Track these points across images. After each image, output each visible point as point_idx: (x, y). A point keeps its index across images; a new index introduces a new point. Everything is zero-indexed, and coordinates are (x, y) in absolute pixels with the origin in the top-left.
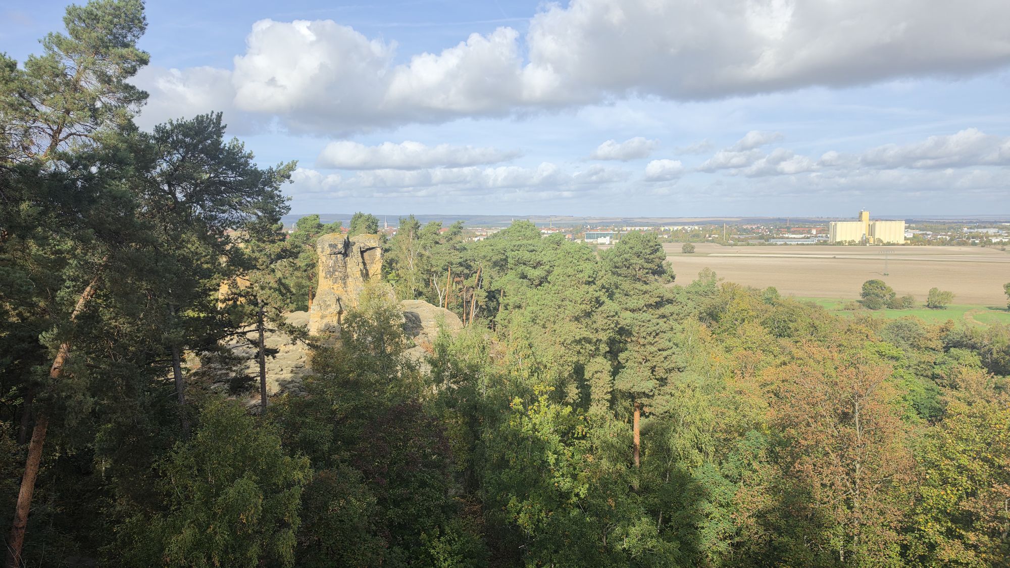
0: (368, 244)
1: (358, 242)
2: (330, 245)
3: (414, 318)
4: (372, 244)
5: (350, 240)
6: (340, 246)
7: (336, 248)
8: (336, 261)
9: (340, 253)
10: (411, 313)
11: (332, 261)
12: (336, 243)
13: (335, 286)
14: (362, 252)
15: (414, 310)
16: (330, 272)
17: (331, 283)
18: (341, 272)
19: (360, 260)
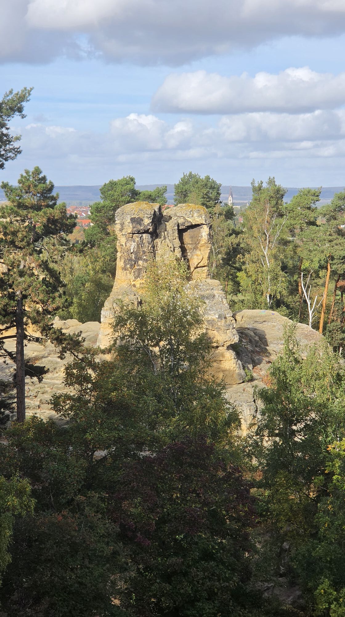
0: (189, 219)
1: (176, 215)
2: (133, 220)
3: (257, 338)
4: (196, 220)
5: (164, 214)
6: (147, 221)
7: (140, 225)
8: (140, 244)
9: (146, 232)
10: (255, 330)
11: (133, 244)
12: (141, 216)
13: (138, 283)
14: (181, 232)
15: (259, 326)
16: (131, 260)
17: (132, 277)
18: (146, 261)
19: (177, 242)
